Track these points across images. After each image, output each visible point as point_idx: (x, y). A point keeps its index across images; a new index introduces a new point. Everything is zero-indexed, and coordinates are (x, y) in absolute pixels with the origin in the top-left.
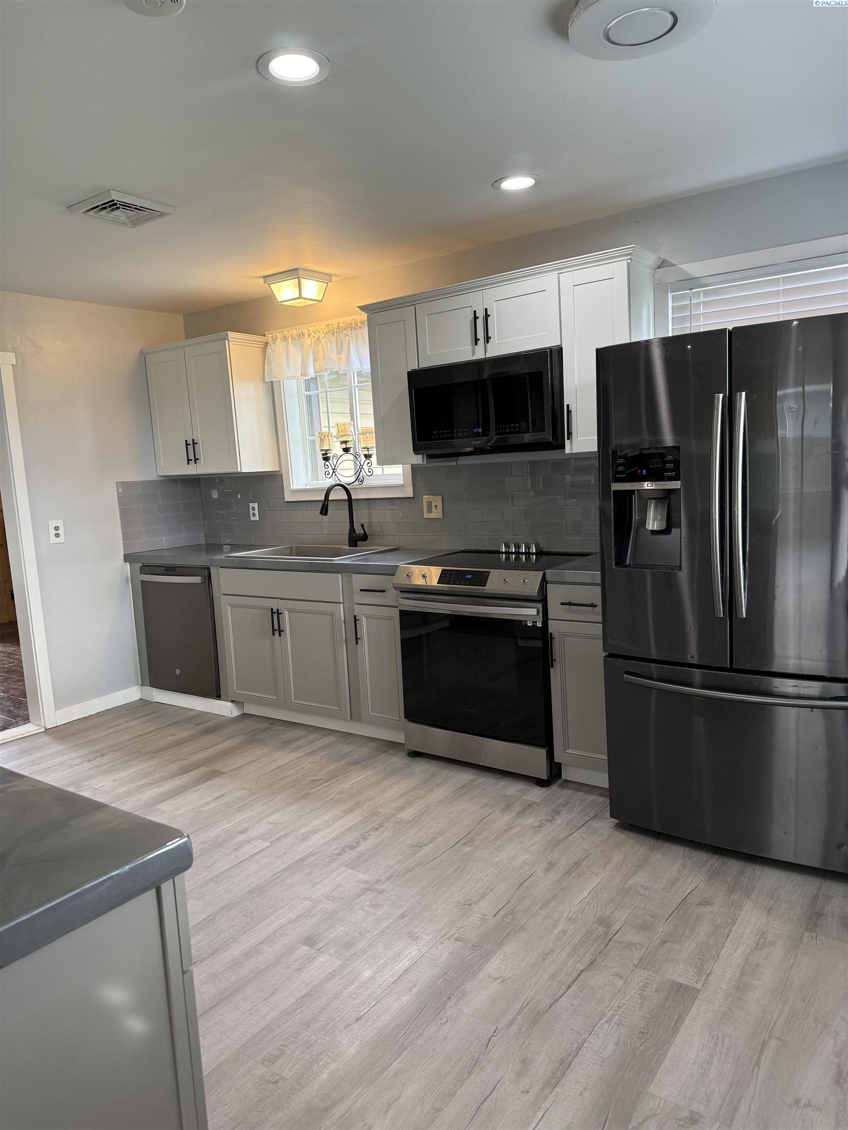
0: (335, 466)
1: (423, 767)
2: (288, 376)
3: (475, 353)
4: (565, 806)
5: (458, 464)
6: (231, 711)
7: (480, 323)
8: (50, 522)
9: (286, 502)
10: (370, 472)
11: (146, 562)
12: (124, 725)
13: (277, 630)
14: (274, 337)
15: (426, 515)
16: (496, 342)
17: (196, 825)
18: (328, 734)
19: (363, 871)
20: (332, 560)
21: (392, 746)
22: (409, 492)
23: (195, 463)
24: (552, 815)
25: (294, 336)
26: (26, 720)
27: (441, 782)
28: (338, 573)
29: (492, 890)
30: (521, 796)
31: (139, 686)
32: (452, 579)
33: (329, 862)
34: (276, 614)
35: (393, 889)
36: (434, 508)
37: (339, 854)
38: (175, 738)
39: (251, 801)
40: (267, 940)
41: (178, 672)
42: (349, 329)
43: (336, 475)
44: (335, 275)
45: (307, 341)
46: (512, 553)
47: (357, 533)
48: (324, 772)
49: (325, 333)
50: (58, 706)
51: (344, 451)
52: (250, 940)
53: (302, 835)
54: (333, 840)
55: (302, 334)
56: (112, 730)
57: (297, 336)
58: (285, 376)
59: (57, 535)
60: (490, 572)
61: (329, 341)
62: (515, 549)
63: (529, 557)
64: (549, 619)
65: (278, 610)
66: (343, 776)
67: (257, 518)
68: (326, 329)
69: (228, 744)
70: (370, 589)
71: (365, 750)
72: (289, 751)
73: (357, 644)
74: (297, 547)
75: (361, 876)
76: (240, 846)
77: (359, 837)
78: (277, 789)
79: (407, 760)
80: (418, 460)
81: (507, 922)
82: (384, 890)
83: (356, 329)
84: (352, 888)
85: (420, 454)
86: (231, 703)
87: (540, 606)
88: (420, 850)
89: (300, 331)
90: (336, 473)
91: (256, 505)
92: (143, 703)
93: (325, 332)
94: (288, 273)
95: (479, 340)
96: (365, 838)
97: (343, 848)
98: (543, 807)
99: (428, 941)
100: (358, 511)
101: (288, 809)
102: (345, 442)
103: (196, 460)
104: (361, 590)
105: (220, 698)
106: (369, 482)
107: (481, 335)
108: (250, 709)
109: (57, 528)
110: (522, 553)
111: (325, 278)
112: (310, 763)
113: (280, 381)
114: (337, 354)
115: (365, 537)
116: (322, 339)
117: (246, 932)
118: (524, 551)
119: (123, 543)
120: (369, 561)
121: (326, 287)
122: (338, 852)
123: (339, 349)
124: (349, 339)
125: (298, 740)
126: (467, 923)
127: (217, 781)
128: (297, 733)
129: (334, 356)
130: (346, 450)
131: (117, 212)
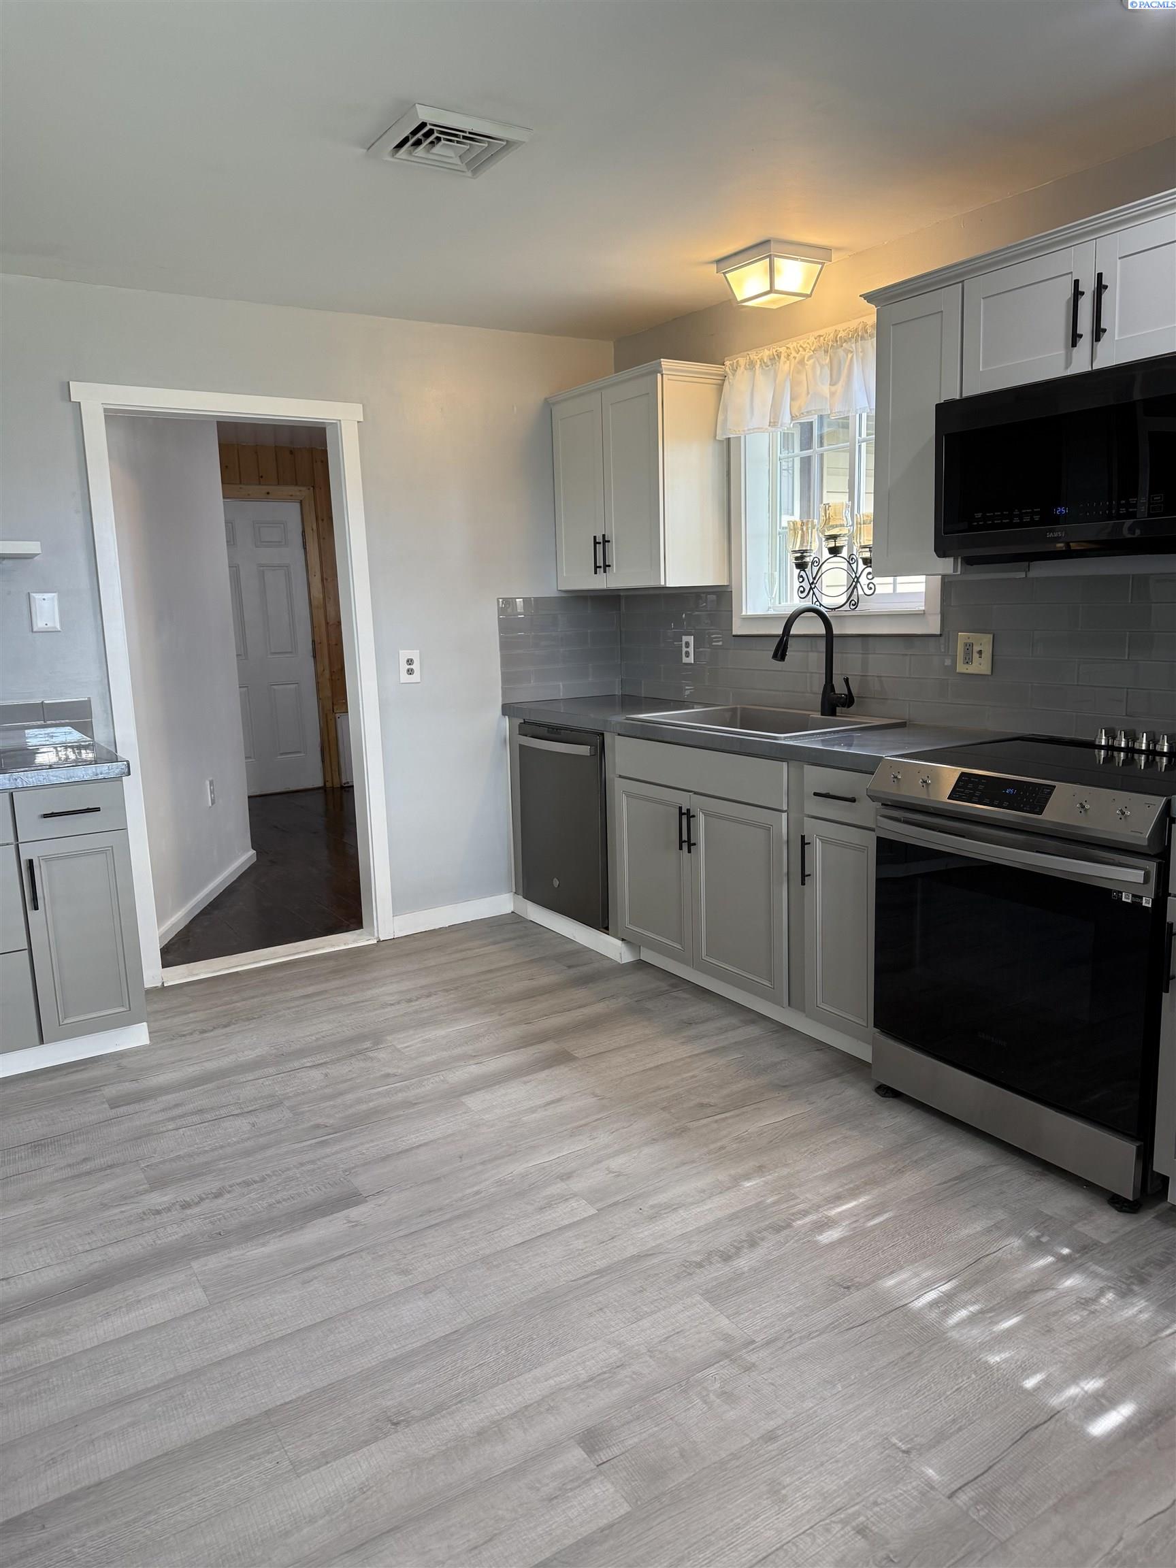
0: (814, 579)
1: (898, 1120)
2: (750, 427)
3: (1071, 363)
4: (1161, 1265)
5: (1028, 576)
6: (621, 954)
7: (1086, 304)
8: (400, 652)
9: (734, 636)
10: (871, 589)
11: (527, 718)
12: (477, 950)
13: (687, 843)
14: (735, 364)
15: (961, 668)
16: (1116, 339)
17: (503, 1146)
18: (753, 1022)
19: (730, 1312)
20: (775, 738)
21: (851, 1066)
22: (933, 627)
23: (605, 572)
24: (1128, 1282)
25: (765, 361)
26: (359, 925)
27: (922, 1159)
28: (782, 760)
29: (960, 1429)
30: (1073, 1223)
31: (512, 894)
32: (978, 794)
33: (678, 1277)
34: (686, 815)
35: (771, 1369)
36: (976, 655)
37: (700, 1265)
38: (534, 983)
39: (596, 1120)
40: (523, 1415)
41: (556, 883)
42: (854, 340)
43: (814, 593)
44: (838, 249)
45: (784, 366)
46: (1120, 749)
47: (836, 692)
48: (725, 1092)
49: (813, 351)
50: (397, 911)
51: (830, 553)
52: (498, 1404)
53: (652, 1207)
54: (699, 1231)
55: (777, 355)
56: (459, 956)
57: (770, 359)
58: (746, 429)
59: (410, 672)
60: (1055, 787)
61: (819, 364)
62: (1127, 743)
63: (1154, 759)
64: (1170, 895)
65: (688, 810)
66: (754, 1106)
67: (691, 660)
68: (815, 344)
69: (599, 1008)
70: (831, 793)
71: (803, 1064)
72: (683, 1040)
73: (803, 883)
74: (743, 709)
75: (724, 1323)
76: (549, 1205)
77: (743, 1238)
78: (641, 1108)
79: (869, 1100)
80: (947, 565)
81: (974, 1521)
82: (754, 1365)
83: (865, 340)
84: (700, 1344)
85: (951, 556)
86: (621, 942)
87: (1152, 866)
88: (844, 1295)
89: (774, 350)
90: (815, 590)
91: (691, 639)
92: (515, 918)
93: (813, 349)
94: (754, 251)
95: (1081, 336)
96: (753, 1244)
97: (710, 1254)
98: (1114, 1259)
99: (802, 1515)
100: (845, 655)
101: (647, 1150)
102: (834, 537)
103: (606, 566)
104: (815, 794)
105: (607, 932)
106: (866, 606)
107: (1085, 326)
108: (648, 956)
109: (410, 662)
110: (1141, 752)
111: (820, 254)
112: (709, 1070)
113: (740, 437)
114: (830, 385)
115: (849, 700)
116: (807, 361)
117: (497, 1384)
118: (1144, 748)
119: (502, 688)
120: (834, 745)
121: (820, 272)
122: (698, 1259)
123: (834, 377)
124: (852, 357)
125: (703, 1022)
126: (888, 1496)
127: (561, 1071)
128: (703, 1009)
129: (825, 389)
130: (835, 551)
131: (438, 149)
